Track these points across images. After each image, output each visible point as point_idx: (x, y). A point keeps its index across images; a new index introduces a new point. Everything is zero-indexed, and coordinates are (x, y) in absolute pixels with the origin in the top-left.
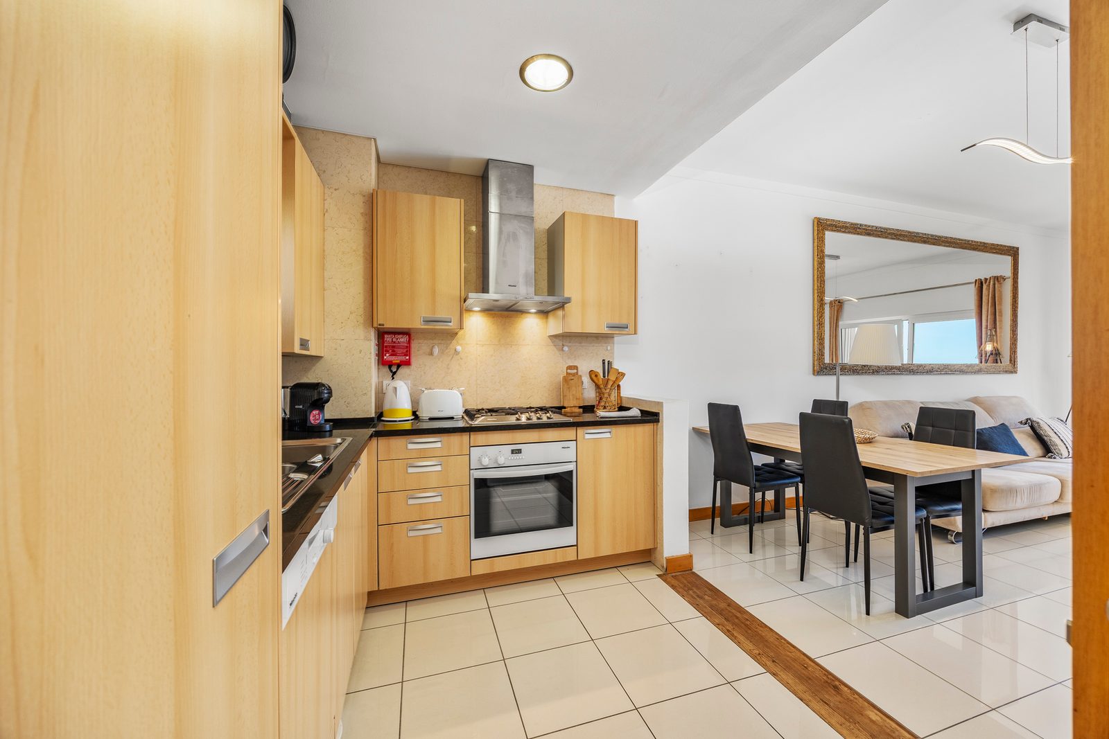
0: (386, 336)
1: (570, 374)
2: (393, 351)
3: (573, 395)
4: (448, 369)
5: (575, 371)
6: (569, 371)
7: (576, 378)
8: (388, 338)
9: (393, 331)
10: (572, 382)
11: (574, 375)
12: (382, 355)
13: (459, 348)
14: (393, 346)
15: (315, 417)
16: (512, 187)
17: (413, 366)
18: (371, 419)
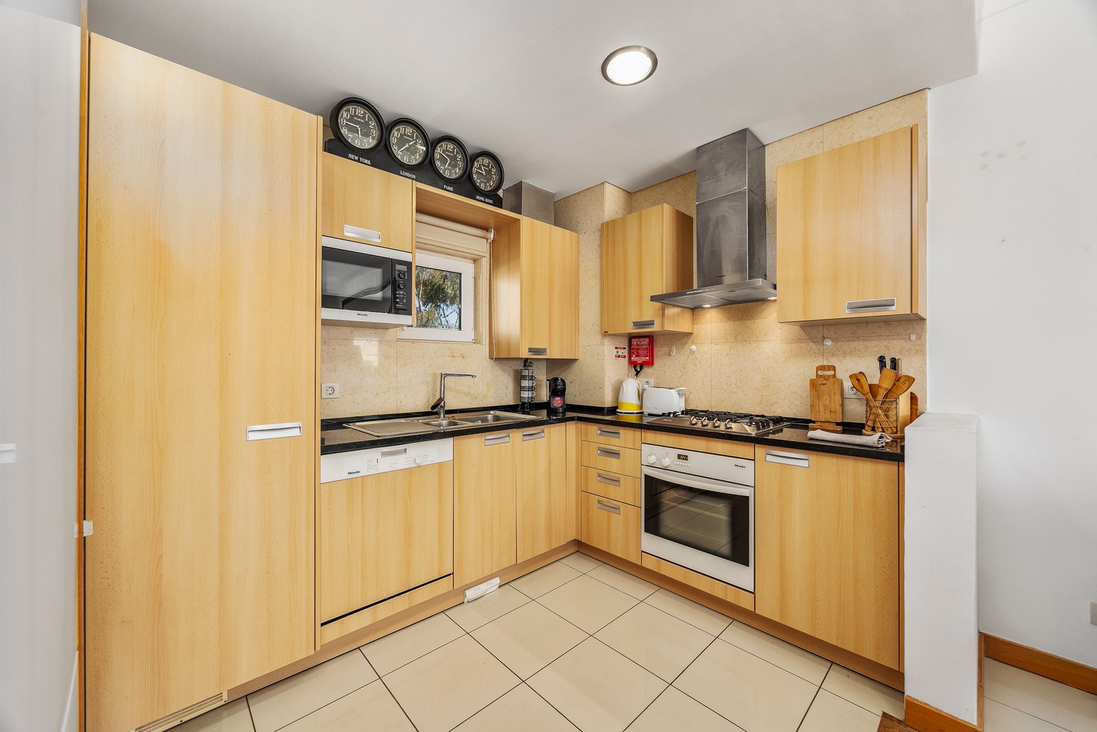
0: (633, 340)
1: (821, 376)
2: (638, 353)
3: (824, 406)
4: (684, 368)
5: (832, 373)
6: (820, 373)
7: (830, 383)
8: (634, 342)
9: (638, 335)
10: (822, 387)
11: (827, 378)
12: (630, 356)
13: (694, 348)
14: (638, 349)
15: (557, 402)
16: (721, 166)
17: (655, 365)
18: (603, 409)
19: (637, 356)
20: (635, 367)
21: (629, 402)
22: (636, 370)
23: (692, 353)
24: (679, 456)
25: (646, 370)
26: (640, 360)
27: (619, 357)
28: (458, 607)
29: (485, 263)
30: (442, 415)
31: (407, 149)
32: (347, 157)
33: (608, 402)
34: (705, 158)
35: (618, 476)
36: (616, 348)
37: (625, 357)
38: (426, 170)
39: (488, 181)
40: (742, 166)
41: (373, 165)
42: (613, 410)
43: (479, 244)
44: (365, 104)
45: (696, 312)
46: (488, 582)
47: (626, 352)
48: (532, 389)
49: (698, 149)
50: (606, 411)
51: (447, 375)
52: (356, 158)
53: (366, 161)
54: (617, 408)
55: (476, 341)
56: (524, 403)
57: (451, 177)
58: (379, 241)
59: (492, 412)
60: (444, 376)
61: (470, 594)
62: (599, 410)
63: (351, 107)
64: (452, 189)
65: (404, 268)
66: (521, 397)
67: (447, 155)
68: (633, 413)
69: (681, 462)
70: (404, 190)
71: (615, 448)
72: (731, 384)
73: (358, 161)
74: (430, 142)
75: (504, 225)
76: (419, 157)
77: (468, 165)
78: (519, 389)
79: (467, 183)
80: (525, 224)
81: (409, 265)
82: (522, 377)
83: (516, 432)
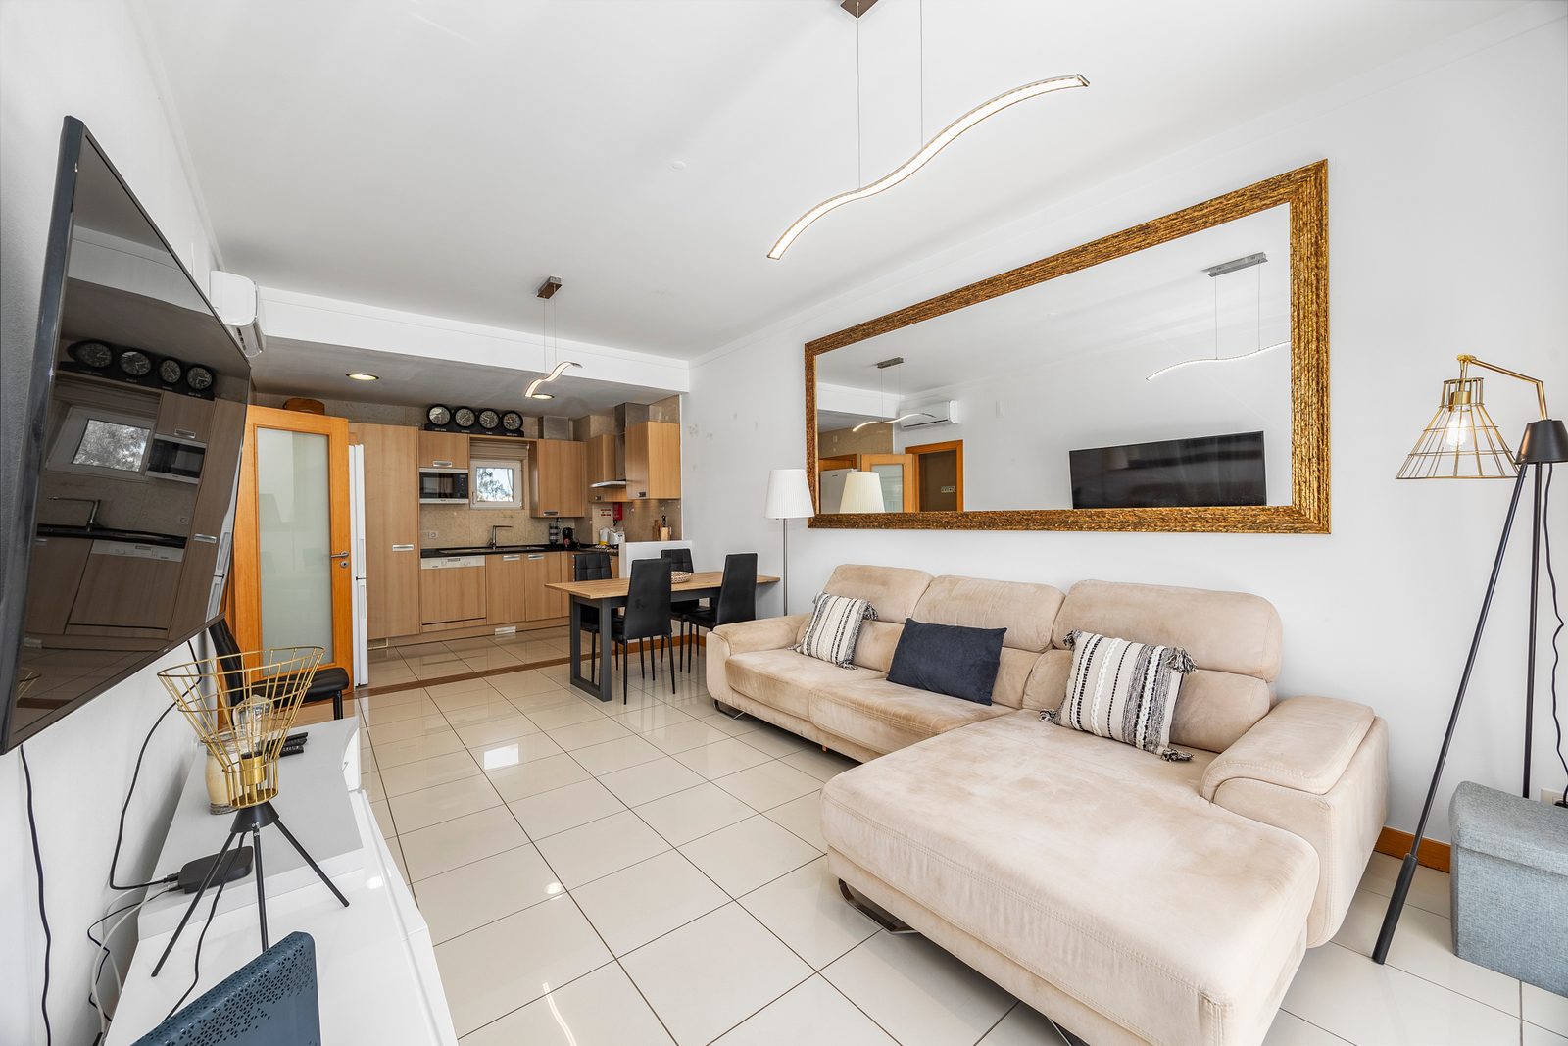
15: (567, 541)
29: (526, 462)
30: (495, 548)
31: (465, 420)
32: (433, 431)
36: (603, 511)
38: (477, 427)
39: (514, 424)
44: (441, 405)
46: (509, 627)
48: (556, 534)
52: (439, 429)
53: (443, 430)
55: (523, 507)
57: (491, 428)
60: (495, 528)
63: (436, 408)
64: (490, 433)
65: (464, 477)
67: (488, 417)
70: (463, 438)
73: (440, 431)
74: (478, 412)
75: (533, 444)
76: (471, 422)
77: (501, 420)
78: (551, 534)
79: (500, 429)
80: (540, 443)
81: (467, 475)
82: (551, 528)
83: (525, 555)
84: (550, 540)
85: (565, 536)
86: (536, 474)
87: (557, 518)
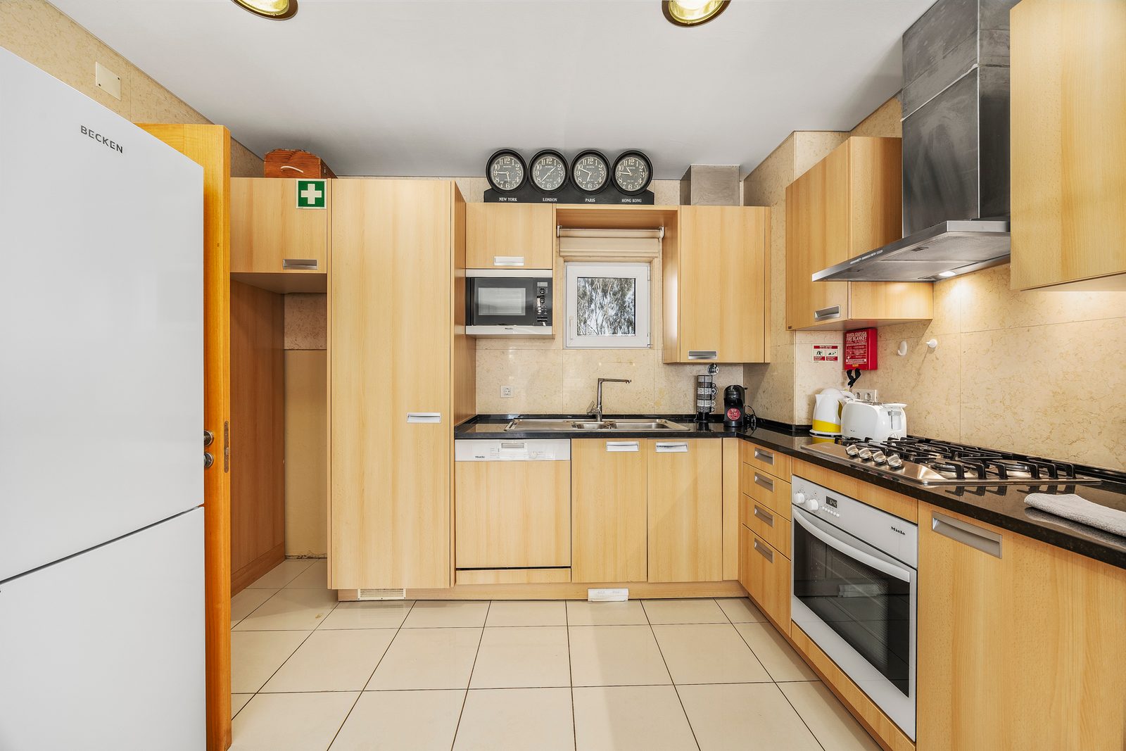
0: (849, 334)
2: (853, 352)
4: (920, 374)
8: (848, 337)
12: (845, 358)
13: (933, 342)
14: (853, 347)
15: (733, 414)
16: (937, 47)
17: (880, 371)
18: (790, 426)
19: (852, 358)
20: (849, 373)
21: (826, 419)
22: (850, 377)
23: (931, 350)
24: (829, 500)
25: (866, 377)
26: (856, 363)
27: (823, 358)
28: (580, 603)
29: (658, 263)
30: (599, 419)
31: (549, 177)
32: (498, 201)
33: (800, 418)
34: (914, 44)
35: (772, 513)
36: (816, 347)
37: (836, 359)
38: (569, 190)
39: (636, 180)
40: (969, 32)
41: (519, 201)
42: (805, 430)
43: (649, 245)
44: (510, 153)
45: (937, 287)
46: (615, 590)
47: (839, 353)
48: (710, 397)
49: (905, 35)
50: (793, 430)
51: (604, 380)
52: (505, 199)
53: (513, 199)
54: (810, 427)
55: (651, 346)
56: (701, 414)
57: (594, 189)
58: (522, 264)
59: (657, 420)
60: (601, 381)
61: (593, 594)
62: (785, 429)
63: (500, 159)
64: (594, 200)
65: (545, 284)
66: (697, 406)
67: (588, 169)
68: (830, 436)
69: (829, 509)
70: (545, 213)
71: (769, 476)
72: (994, 401)
73: (507, 201)
74: (569, 163)
75: (670, 220)
76: (560, 181)
77: (611, 171)
78: (698, 397)
79: (610, 190)
80: (685, 214)
81: (550, 281)
82: (699, 384)
83: (650, 441)
84: (696, 407)
85: (729, 403)
86: (673, 285)
87: (712, 365)
